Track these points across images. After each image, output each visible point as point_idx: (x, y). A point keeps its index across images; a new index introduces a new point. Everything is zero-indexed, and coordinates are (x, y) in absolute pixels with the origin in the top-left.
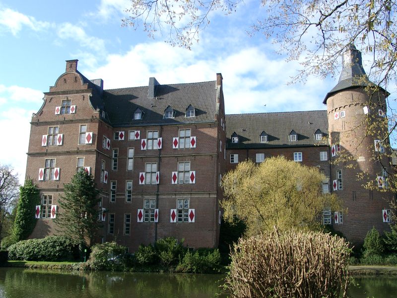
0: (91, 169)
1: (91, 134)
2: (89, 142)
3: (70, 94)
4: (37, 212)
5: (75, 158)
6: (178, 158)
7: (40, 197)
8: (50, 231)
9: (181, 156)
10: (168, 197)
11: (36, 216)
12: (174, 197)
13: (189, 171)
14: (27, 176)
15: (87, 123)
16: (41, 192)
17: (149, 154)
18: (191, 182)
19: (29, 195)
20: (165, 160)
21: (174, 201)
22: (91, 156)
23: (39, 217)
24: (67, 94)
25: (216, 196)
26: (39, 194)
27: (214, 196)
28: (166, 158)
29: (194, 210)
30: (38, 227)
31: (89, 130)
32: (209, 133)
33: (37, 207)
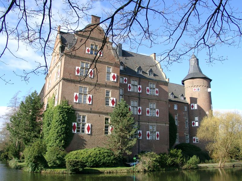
0: (116, 100)
1: (116, 75)
2: (114, 80)
3: (96, 41)
4: (74, 127)
5: (104, 89)
6: (150, 100)
7: (76, 116)
8: (85, 144)
9: (150, 99)
10: (145, 123)
11: (73, 131)
12: (148, 124)
13: (155, 109)
14: (63, 97)
15: (111, 66)
16: (76, 112)
17: (133, 94)
18: (156, 116)
19: (67, 113)
20: (142, 100)
21: (148, 126)
22: (116, 91)
23: (76, 132)
24: (95, 40)
25: (169, 125)
26: (74, 113)
27: (168, 125)
28: (143, 99)
29: (158, 132)
30: (75, 139)
31: (114, 72)
32: (164, 89)
33: (73, 123)
